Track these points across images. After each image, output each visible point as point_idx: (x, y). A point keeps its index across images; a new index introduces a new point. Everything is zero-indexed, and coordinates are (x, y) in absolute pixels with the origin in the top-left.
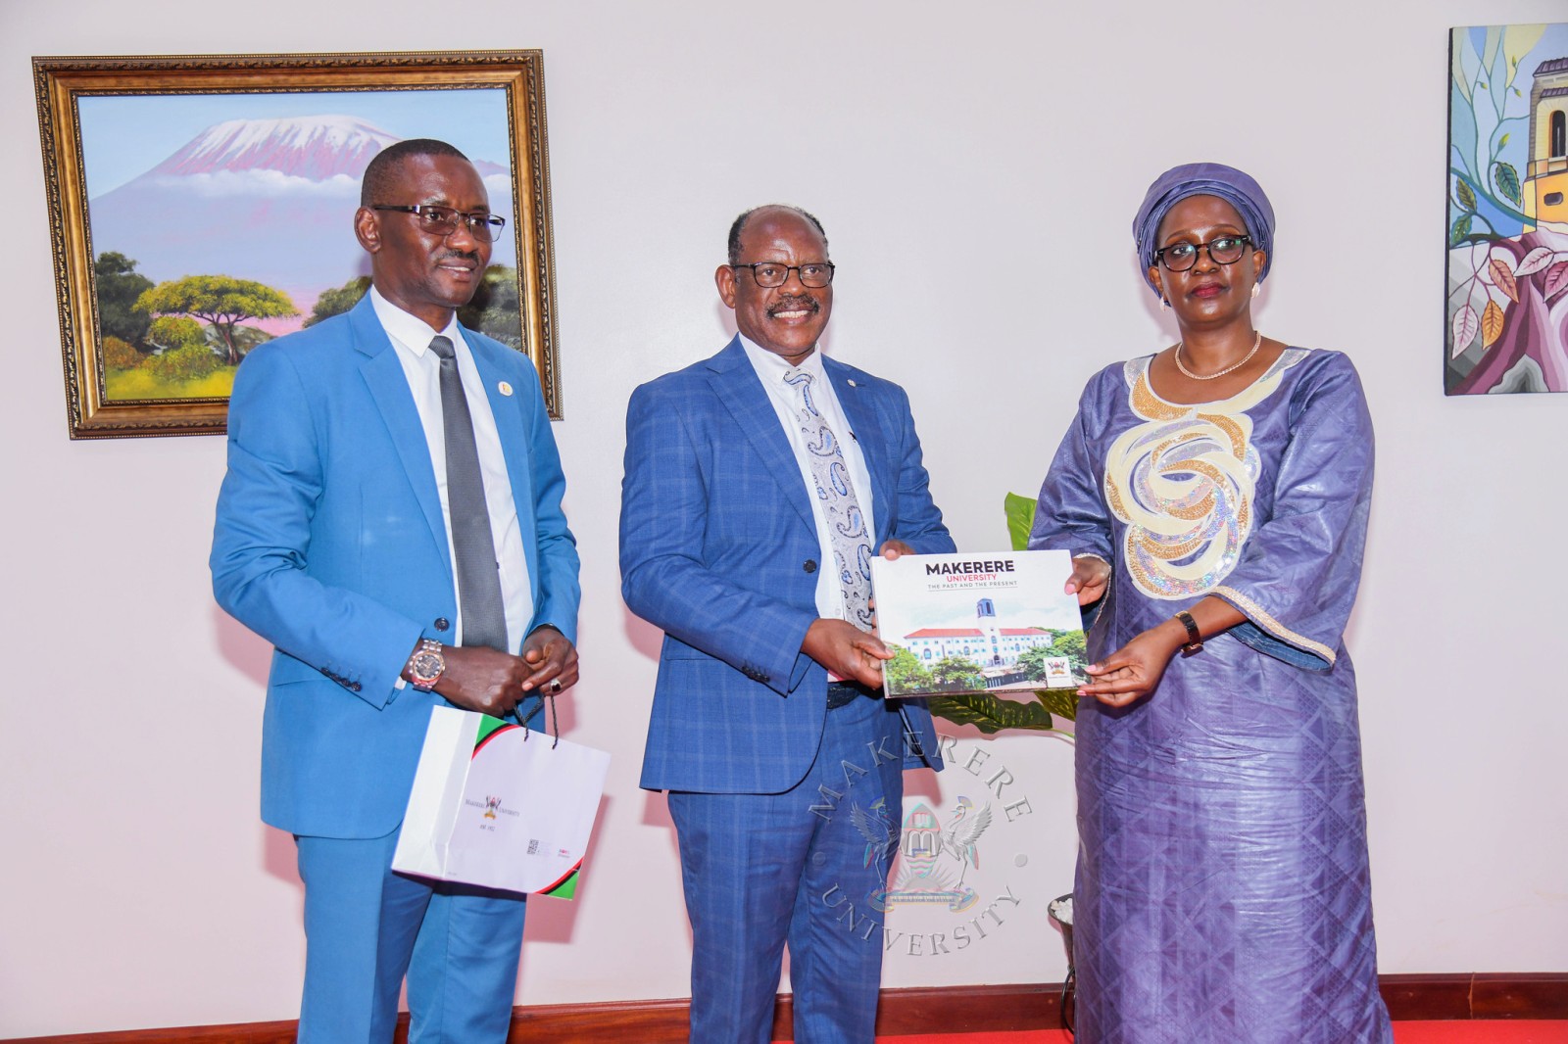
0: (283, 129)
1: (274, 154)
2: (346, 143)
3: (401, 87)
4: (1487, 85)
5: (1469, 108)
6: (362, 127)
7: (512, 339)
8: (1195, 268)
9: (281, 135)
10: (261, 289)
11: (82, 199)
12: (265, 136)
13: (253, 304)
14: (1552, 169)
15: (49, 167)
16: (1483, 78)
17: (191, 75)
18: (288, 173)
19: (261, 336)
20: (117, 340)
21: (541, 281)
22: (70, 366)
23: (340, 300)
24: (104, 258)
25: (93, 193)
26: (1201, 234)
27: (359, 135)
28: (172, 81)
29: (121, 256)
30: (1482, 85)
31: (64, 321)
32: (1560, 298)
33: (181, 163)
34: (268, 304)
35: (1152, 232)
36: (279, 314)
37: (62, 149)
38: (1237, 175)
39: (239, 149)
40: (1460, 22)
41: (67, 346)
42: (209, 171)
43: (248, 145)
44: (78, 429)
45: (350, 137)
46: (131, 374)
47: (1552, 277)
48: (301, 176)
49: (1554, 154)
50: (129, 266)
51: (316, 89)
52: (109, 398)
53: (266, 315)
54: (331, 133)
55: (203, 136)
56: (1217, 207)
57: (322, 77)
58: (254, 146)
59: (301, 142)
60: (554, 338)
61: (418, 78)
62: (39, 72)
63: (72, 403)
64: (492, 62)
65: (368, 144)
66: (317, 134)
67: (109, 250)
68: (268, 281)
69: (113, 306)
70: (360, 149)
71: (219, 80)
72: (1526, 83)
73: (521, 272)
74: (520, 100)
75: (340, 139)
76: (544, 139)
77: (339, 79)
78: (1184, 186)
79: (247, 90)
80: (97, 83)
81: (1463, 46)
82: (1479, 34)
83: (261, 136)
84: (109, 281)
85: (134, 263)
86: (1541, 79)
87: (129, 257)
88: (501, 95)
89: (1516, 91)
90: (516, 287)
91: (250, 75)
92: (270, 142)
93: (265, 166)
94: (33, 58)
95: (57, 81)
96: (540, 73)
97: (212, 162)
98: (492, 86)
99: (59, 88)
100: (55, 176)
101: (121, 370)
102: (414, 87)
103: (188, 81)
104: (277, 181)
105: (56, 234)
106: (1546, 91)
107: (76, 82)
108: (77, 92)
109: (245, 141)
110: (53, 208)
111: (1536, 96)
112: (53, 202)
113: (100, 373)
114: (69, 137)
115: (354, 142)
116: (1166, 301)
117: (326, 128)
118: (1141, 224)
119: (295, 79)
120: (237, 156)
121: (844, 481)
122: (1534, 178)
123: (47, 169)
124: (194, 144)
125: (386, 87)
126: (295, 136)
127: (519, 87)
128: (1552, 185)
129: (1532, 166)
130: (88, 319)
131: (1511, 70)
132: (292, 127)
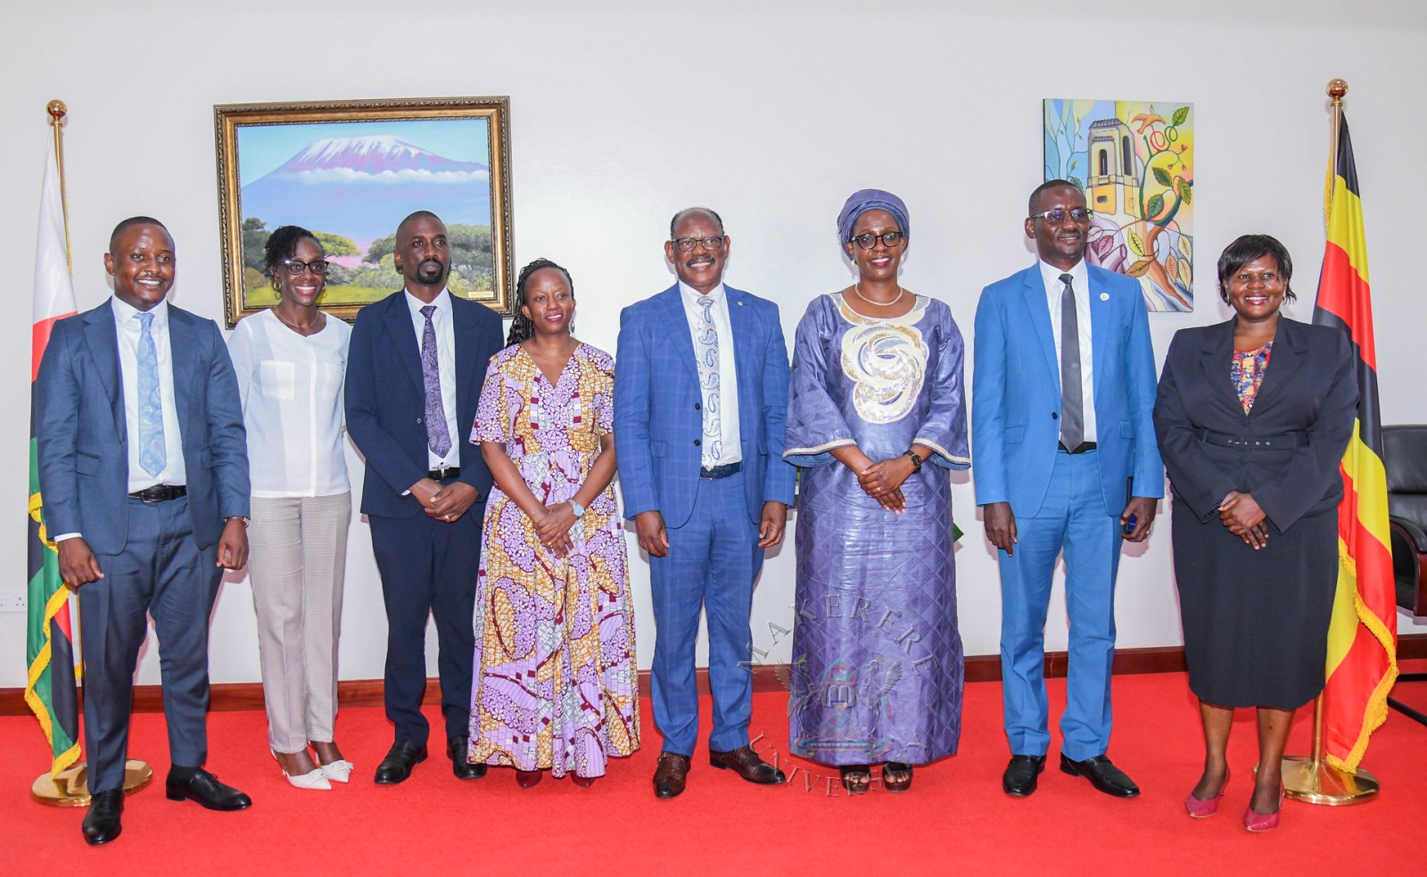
0: (354, 143)
1: (348, 158)
2: (391, 152)
3: (425, 118)
4: (1064, 132)
5: (1054, 146)
6: (401, 143)
7: (487, 269)
8: (875, 249)
9: (353, 147)
10: (338, 239)
11: (237, 186)
12: (344, 148)
13: (333, 248)
14: (1100, 182)
15: (220, 169)
16: (1062, 128)
17: (303, 113)
18: (356, 170)
19: (337, 267)
20: (253, 270)
21: (506, 234)
22: (227, 286)
23: (384, 245)
24: (248, 221)
25: (243, 183)
26: (877, 230)
27: (398, 146)
28: (291, 117)
29: (258, 220)
30: (1062, 132)
31: (225, 259)
32: (1106, 256)
33: (295, 164)
34: (342, 248)
35: (850, 225)
36: (348, 254)
37: (227, 158)
38: (893, 197)
39: (328, 156)
40: (1049, 96)
41: (226, 274)
42: (310, 169)
43: (333, 154)
44: (230, 324)
45: (393, 148)
46: (261, 290)
47: (1102, 244)
48: (364, 171)
49: (1102, 174)
50: (262, 226)
51: (374, 120)
52: (248, 305)
53: (340, 254)
54: (383, 146)
55: (307, 149)
56: (884, 217)
57: (378, 113)
58: (337, 154)
59: (364, 151)
60: (513, 269)
61: (435, 113)
62: (217, 114)
63: (227, 308)
64: (479, 104)
65: (404, 152)
66: (374, 147)
67: (251, 217)
68: (342, 235)
69: (252, 250)
70: (399, 156)
71: (318, 116)
72: (1085, 133)
73: (494, 229)
74: (495, 126)
75: (388, 149)
76: (509, 149)
77: (388, 114)
78: (868, 203)
79: (334, 121)
80: (249, 119)
81: (1050, 108)
82: (1059, 103)
83: (341, 148)
84: (250, 235)
85: (265, 224)
86: (1093, 131)
87: (262, 221)
88: (484, 124)
89: (1080, 137)
90: (490, 238)
91: (336, 112)
92: (346, 151)
93: (343, 166)
94: (215, 106)
95: (227, 119)
96: (507, 110)
97: (312, 164)
98: (479, 117)
99: (228, 122)
100: (223, 174)
101: (255, 288)
102: (433, 118)
103: (300, 117)
104: (350, 174)
105: (222, 207)
106: (1096, 137)
107: (238, 119)
108: (237, 124)
109: (332, 151)
110: (221, 193)
111: (1091, 141)
112: (221, 189)
113: (243, 289)
114: (232, 151)
115: (395, 151)
116: (856, 262)
117: (379, 143)
118: (842, 221)
119: (362, 115)
120: (327, 159)
121: (714, 359)
122: (1091, 187)
123: (219, 170)
124: (302, 153)
125: (417, 118)
126: (362, 147)
127: (495, 118)
128: (1101, 191)
129: (1090, 180)
130: (237, 258)
131: (1077, 125)
132: (360, 142)
